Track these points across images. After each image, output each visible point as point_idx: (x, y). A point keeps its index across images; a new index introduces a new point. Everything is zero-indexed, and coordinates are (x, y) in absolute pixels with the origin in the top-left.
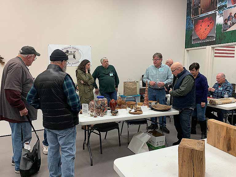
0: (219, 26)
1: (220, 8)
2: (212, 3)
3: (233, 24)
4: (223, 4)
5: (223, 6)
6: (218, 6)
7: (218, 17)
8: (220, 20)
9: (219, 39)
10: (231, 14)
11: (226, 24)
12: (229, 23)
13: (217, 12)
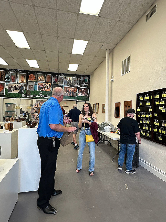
0: (6, 90)
1: (6, 82)
2: (2, 78)
3: (13, 90)
4: (8, 80)
5: (8, 81)
6: (5, 80)
7: (5, 85)
8: (6, 87)
9: (7, 95)
10: (12, 86)
11: (10, 89)
12: (11, 89)
13: (5, 83)
